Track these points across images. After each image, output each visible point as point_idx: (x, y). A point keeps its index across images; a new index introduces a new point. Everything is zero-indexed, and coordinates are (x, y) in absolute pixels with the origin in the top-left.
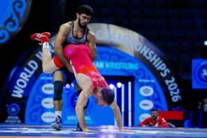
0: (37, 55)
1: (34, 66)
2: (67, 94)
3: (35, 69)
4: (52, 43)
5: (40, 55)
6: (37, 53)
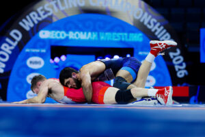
0: (21, 24)
4: (39, 10)
5: (24, 23)
6: (21, 21)
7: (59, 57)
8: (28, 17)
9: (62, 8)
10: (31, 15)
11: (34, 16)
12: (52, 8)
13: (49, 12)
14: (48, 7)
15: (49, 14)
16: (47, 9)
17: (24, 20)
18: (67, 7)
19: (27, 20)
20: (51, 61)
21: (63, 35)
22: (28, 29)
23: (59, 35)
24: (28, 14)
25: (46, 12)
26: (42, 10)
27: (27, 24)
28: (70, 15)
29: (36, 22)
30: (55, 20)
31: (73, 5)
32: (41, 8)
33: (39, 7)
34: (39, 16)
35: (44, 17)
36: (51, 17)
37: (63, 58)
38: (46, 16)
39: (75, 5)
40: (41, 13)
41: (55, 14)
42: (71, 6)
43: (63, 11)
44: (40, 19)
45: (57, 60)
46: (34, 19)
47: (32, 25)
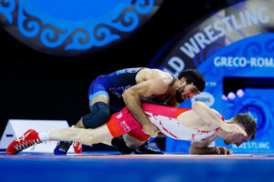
0: (183, 49)
1: (178, 65)
2: (231, 108)
3: (180, 69)
4: (206, 30)
5: (186, 48)
6: (183, 45)
7: (235, 93)
8: (192, 40)
9: (237, 27)
10: (196, 36)
11: (200, 38)
12: (225, 27)
13: (220, 32)
14: (219, 26)
15: (221, 35)
16: (217, 28)
17: (187, 44)
18: (245, 25)
19: (190, 43)
20: (224, 97)
21: (243, 62)
22: (192, 55)
23: (237, 62)
24: (192, 36)
25: (216, 33)
26: (210, 31)
27: (191, 50)
28: (248, 35)
29: (203, 46)
30: (228, 43)
31: (252, 22)
32: (209, 27)
33: (207, 26)
34: (207, 38)
35: (213, 39)
36: (223, 39)
37: (240, 93)
38: (216, 37)
39: (256, 22)
40: (210, 34)
41: (227, 35)
42: (250, 24)
43: (240, 32)
44: (208, 42)
45: (231, 95)
46: (201, 42)
47: (197, 51)
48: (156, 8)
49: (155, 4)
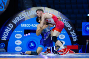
3: (12, 27)
4: (20, 16)
6: (13, 20)
7: (28, 34)
8: (15, 19)
9: (29, 15)
10: (17, 18)
11: (18, 18)
12: (25, 15)
14: (23, 15)
15: (24, 17)
16: (23, 16)
20: (24, 35)
21: (29, 25)
22: (15, 23)
23: (28, 25)
24: (15, 18)
25: (22, 17)
26: (21, 16)
27: (15, 21)
28: (32, 18)
29: (19, 21)
30: (26, 20)
31: (33, 14)
32: (21, 15)
33: (20, 15)
34: (20, 18)
35: (21, 19)
36: (24, 18)
37: (29, 34)
38: (22, 18)
39: (34, 14)
40: (21, 17)
41: (26, 17)
42: (32, 14)
43: (29, 16)
44: (20, 19)
45: (27, 35)
46: (18, 20)
47: (17, 22)
48: (5, 9)
49: (5, 8)
